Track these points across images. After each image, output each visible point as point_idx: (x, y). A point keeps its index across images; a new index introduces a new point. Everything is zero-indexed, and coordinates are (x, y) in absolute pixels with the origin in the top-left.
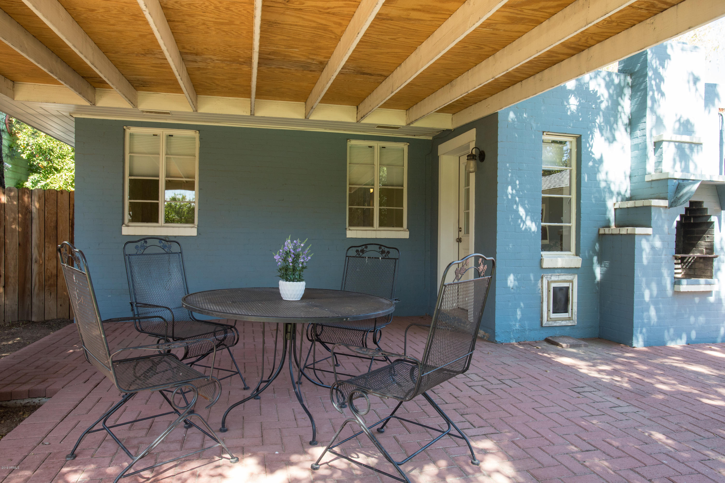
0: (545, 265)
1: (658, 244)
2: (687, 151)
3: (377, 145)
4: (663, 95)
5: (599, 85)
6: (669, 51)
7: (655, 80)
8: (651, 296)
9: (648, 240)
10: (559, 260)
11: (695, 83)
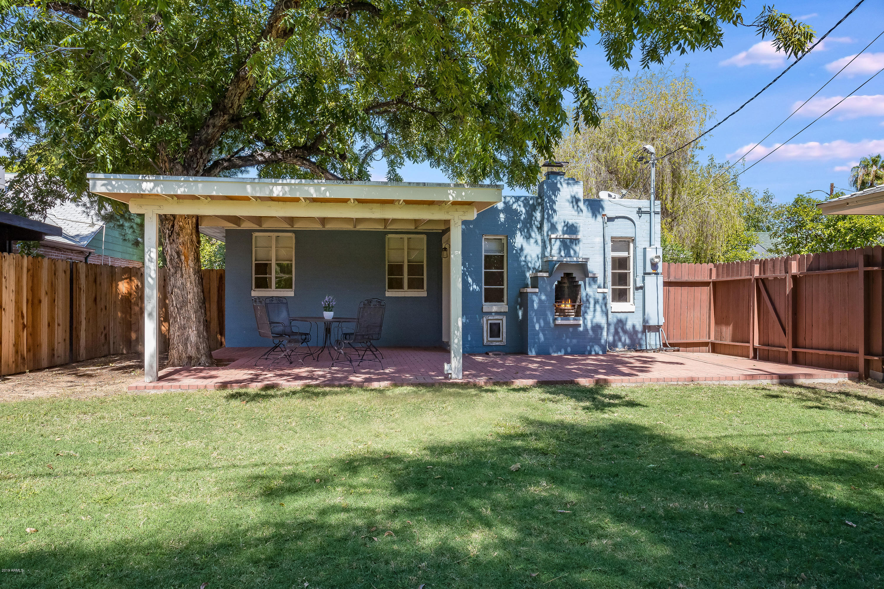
0: (485, 310)
1: (543, 297)
2: (568, 243)
3: (405, 236)
4: (555, 211)
5: (520, 206)
6: (559, 185)
7: (549, 203)
8: (540, 327)
9: (537, 296)
10: (494, 307)
11: (577, 203)
